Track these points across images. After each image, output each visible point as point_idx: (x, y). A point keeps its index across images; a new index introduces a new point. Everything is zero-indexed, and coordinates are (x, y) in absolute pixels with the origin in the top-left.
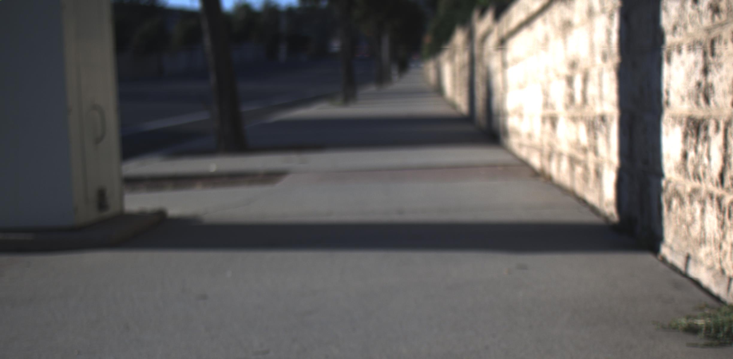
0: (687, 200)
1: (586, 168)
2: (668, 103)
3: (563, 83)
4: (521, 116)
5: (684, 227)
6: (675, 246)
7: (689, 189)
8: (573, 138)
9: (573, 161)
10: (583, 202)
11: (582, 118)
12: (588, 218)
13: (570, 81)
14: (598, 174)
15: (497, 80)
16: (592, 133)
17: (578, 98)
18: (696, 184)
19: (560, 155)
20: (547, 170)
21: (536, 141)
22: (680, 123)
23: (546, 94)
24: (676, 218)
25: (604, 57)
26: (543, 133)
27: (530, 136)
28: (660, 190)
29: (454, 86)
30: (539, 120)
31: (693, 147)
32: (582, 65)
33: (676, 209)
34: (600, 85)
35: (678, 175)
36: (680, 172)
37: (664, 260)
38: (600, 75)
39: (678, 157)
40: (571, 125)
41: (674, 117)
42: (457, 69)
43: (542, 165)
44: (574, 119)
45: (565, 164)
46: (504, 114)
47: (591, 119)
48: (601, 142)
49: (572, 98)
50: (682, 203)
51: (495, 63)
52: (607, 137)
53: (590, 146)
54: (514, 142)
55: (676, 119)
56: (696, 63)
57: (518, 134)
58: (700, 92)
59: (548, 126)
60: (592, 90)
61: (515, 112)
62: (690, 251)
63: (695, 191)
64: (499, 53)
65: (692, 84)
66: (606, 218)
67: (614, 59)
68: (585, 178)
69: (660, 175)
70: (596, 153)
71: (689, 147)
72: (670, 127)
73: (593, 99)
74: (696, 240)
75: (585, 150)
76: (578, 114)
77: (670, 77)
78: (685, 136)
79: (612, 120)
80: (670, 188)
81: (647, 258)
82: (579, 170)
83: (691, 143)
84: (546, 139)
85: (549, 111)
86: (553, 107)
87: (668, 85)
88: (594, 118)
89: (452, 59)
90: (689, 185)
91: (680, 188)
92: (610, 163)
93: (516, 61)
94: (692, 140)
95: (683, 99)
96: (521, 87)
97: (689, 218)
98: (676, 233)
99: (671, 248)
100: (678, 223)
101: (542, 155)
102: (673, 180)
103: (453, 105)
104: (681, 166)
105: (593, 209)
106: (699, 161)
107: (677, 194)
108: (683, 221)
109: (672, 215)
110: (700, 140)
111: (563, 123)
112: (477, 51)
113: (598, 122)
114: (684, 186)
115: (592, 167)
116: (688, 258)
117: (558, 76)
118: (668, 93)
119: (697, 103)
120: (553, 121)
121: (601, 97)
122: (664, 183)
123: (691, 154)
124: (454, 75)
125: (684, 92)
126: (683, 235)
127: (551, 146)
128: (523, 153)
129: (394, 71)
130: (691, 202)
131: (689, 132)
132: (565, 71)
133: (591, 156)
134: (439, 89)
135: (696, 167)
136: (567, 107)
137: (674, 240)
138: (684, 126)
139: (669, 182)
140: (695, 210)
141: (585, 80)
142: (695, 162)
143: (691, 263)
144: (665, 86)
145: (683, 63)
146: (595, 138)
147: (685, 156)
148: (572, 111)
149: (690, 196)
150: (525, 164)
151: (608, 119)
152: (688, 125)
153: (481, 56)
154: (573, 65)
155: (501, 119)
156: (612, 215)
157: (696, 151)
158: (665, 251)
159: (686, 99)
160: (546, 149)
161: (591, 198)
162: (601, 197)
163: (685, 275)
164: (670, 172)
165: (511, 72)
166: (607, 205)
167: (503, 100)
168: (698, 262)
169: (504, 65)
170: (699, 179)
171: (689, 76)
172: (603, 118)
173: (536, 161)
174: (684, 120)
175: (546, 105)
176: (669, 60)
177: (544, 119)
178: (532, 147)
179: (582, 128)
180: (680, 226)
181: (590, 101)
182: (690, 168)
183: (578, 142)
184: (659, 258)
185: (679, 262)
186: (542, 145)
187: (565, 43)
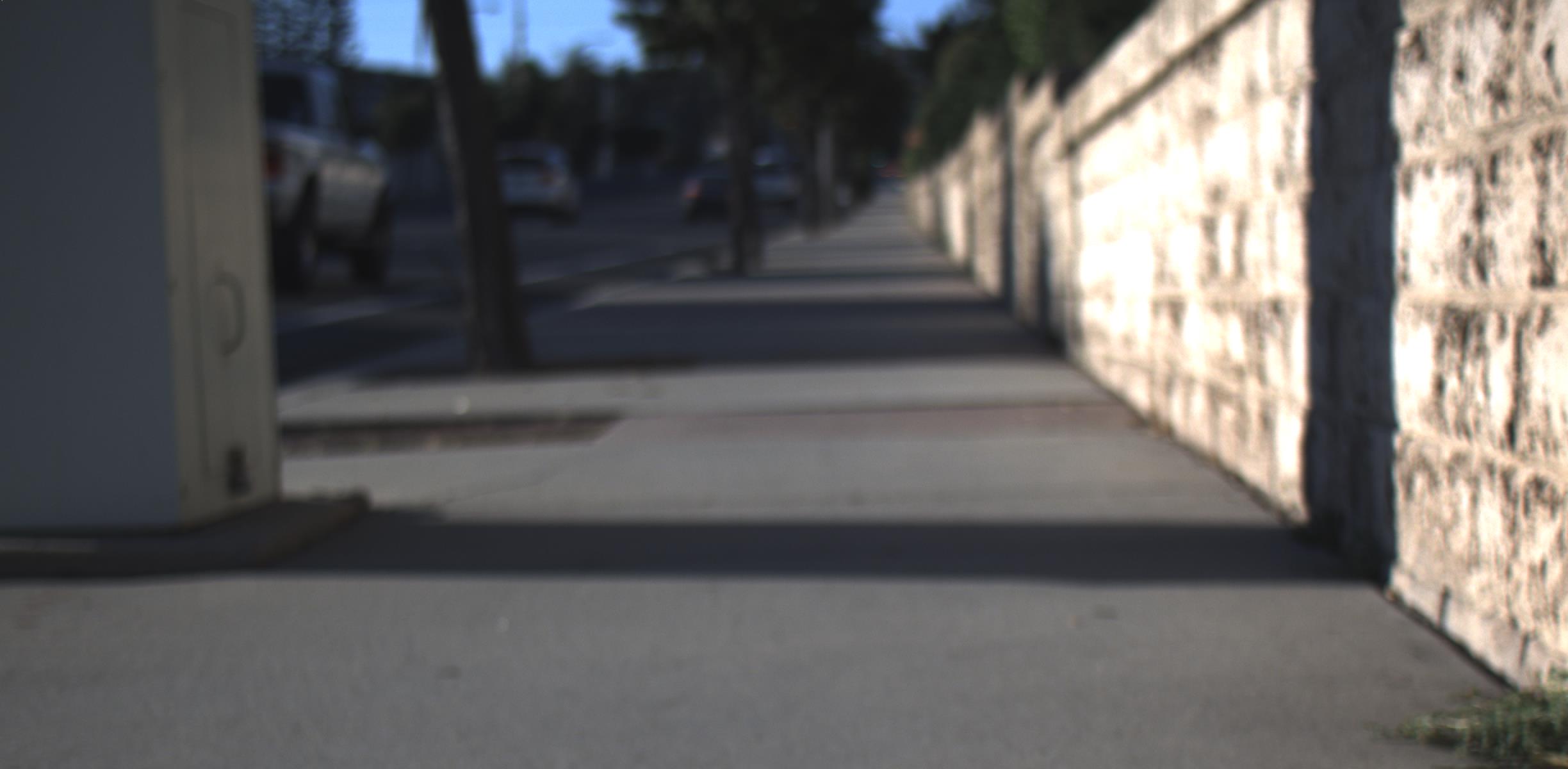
0: (1443, 476)
1: (1242, 410)
2: (1405, 278)
3: (1196, 233)
4: (1109, 298)
5: (1437, 532)
6: (1421, 572)
7: (1446, 454)
8: (1216, 348)
9: (1216, 395)
10: (1235, 479)
11: (1234, 305)
12: (1245, 513)
13: (1210, 227)
14: (1267, 423)
15: (1061, 223)
16: (1253, 337)
17: (1227, 264)
18: (1462, 444)
19: (1190, 381)
20: (1163, 414)
21: (1141, 351)
22: (1430, 317)
23: (1161, 254)
24: (1421, 513)
25: (1280, 180)
26: (1154, 335)
27: (1128, 341)
28: (1389, 456)
30: (1147, 308)
31: (1453, 366)
32: (1235, 195)
33: (1423, 495)
34: (1271, 238)
35: (1426, 425)
36: (1428, 419)
37: (1397, 601)
38: (1271, 216)
39: (1426, 389)
40: (1212, 318)
41: (1418, 307)
42: (976, 195)
43: (1153, 402)
44: (1218, 308)
45: (1199, 401)
46: (1075, 295)
47: (1253, 308)
48: (1272, 355)
49: (1213, 264)
50: (1433, 482)
51: (1055, 186)
52: (1285, 345)
53: (1250, 363)
54: (1094, 354)
55: (1422, 310)
56: (1460, 198)
57: (1103, 336)
58: (1467, 256)
59: (1165, 322)
60: (1254, 248)
61: (1097, 290)
62: (1449, 582)
63: (1459, 459)
64: (1064, 166)
65: (1454, 240)
66: (1283, 515)
67: (1300, 185)
68: (1241, 431)
69: (1391, 425)
70: (1262, 378)
71: (1446, 368)
72: (1409, 327)
73: (1257, 267)
74: (1461, 559)
75: (1239, 373)
76: (1226, 297)
77: (1410, 224)
78: (1440, 344)
79: (1294, 310)
80: (1411, 452)
81: (1362, 597)
82: (1228, 413)
83: (1450, 360)
84: (1161, 349)
85: (1168, 291)
86: (1174, 282)
87: (1406, 239)
88: (1258, 304)
89: (965, 175)
90: (1448, 446)
91: (1430, 453)
92: (1291, 400)
93: (1098, 184)
94: (1451, 354)
95: (1435, 271)
96: (1110, 238)
97: (1447, 514)
98: (1422, 544)
99: (1412, 576)
100: (1426, 525)
101: (1152, 382)
102: (1415, 436)
104: (1432, 408)
105: (1256, 495)
106: (1466, 398)
107: (1424, 464)
108: (1435, 519)
109: (1414, 508)
110: (1468, 355)
111: (1196, 315)
112: (1018, 160)
113: (1268, 315)
114: (1439, 450)
115: (1254, 408)
116: (1445, 595)
117: (1185, 216)
118: (1405, 257)
119: (1463, 278)
120: (1175, 309)
121: (1273, 264)
122: (1397, 442)
123: (1452, 383)
124: (969, 211)
125: (1437, 254)
126: (1434, 548)
127: (1172, 364)
128: (1114, 377)
130: (1452, 482)
131: (1448, 338)
132: (1200, 206)
133: (1252, 385)
134: (938, 238)
135: (1461, 409)
136: (1204, 282)
137: (1418, 560)
138: (1437, 325)
139: (1408, 440)
140: (1458, 495)
141: (1241, 226)
142: (1460, 399)
143: (1452, 606)
144: (1399, 242)
145: (1435, 196)
146: (1261, 347)
147: (1439, 386)
148: (1214, 290)
149: (1450, 469)
150: (1117, 400)
151: (1287, 307)
152: (1445, 324)
153: (1028, 171)
154: (1217, 195)
155: (1068, 305)
156: (1294, 508)
157: (1461, 377)
158: (1400, 581)
159: (1442, 269)
160: (1162, 368)
161: (1253, 472)
162: (1272, 471)
163: (1440, 632)
164: (1409, 419)
165: (1087, 204)
166: (1285, 488)
167: (1072, 265)
168: (1466, 604)
169: (1075, 191)
170: (1467, 433)
171: (1447, 223)
172: (1276, 307)
173: (1140, 394)
174: (1438, 312)
175: (1162, 276)
176: (1408, 188)
177: (1156, 306)
178: (1133, 365)
179: (1234, 325)
180: (1429, 532)
181: (1250, 271)
182: (1450, 411)
183: (1225, 356)
184: (1389, 596)
185: (1428, 604)
186: (1153, 361)
187: (1200, 152)
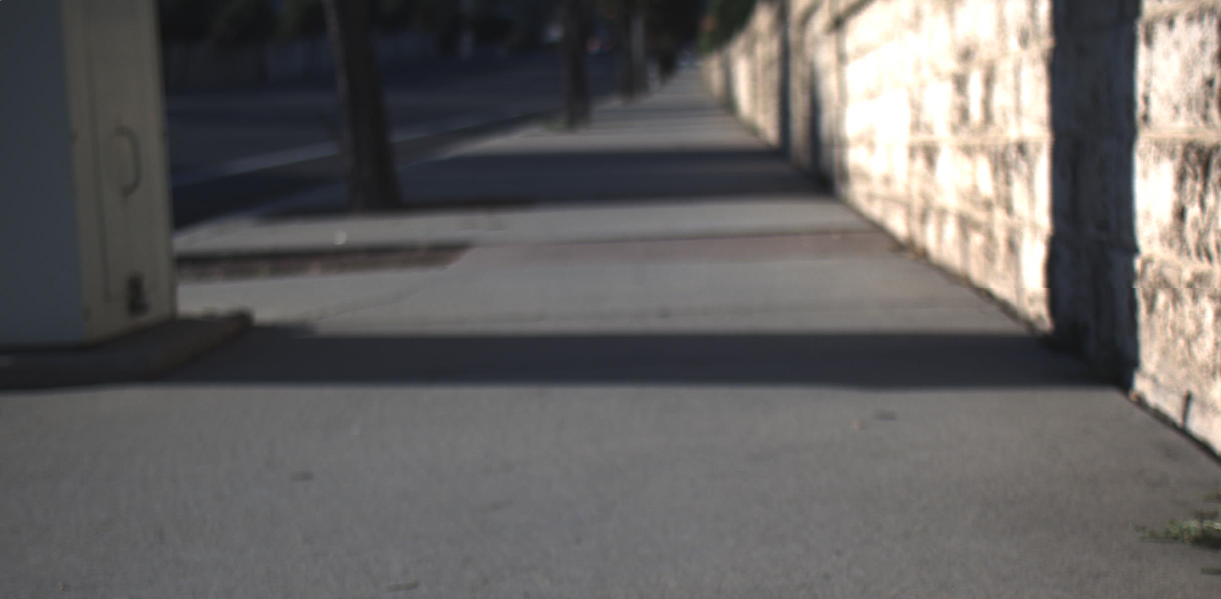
0: (1186, 294)
1: (990, 236)
2: (1146, 118)
3: (948, 87)
4: (871, 145)
5: (1181, 342)
6: (1162, 379)
7: (1187, 275)
8: (966, 184)
9: (965, 224)
10: (987, 295)
11: (982, 148)
12: (999, 325)
13: (960, 83)
14: (1012, 247)
15: (829, 85)
16: (1001, 174)
17: (976, 113)
18: (1203, 266)
19: (942, 213)
20: (919, 239)
21: (899, 188)
22: (1172, 155)
23: (916, 107)
24: (1165, 326)
25: (1024, 41)
26: (910, 174)
27: (887, 180)
28: (1130, 276)
29: (754, 97)
30: (905, 153)
31: (1197, 198)
32: (983, 54)
33: (1166, 308)
34: (1017, 89)
35: (1166, 248)
36: (1171, 245)
37: (1141, 402)
38: (1017, 71)
39: (1166, 216)
40: (963, 162)
41: (1158, 144)
42: (759, 67)
43: (909, 230)
44: (968, 151)
45: (951, 229)
46: (842, 144)
47: (1000, 149)
48: (1018, 189)
49: (964, 114)
50: (1176, 298)
51: (825, 56)
52: (1030, 181)
53: (998, 196)
54: (858, 191)
55: (1163, 147)
56: (1203, 44)
57: (866, 177)
58: (1211, 95)
59: (920, 163)
60: (1002, 98)
61: (861, 139)
62: (1195, 390)
63: (1199, 279)
64: (833, 38)
65: (1196, 81)
66: (1030, 324)
67: (1044, 43)
68: (989, 255)
69: (1133, 249)
70: (1009, 209)
71: (1188, 198)
72: (1151, 161)
73: (1004, 114)
74: (1204, 367)
75: (988, 205)
76: (975, 141)
77: (1151, 71)
78: (1181, 177)
79: (1038, 149)
80: (1151, 270)
81: (1111, 398)
82: (977, 239)
83: (1193, 190)
84: (916, 186)
85: (923, 137)
86: (929, 129)
87: (1148, 85)
88: (1006, 147)
89: (750, 51)
90: (1189, 268)
91: (1169, 273)
92: (1035, 227)
93: (861, 52)
94: (1193, 185)
95: (1176, 109)
96: (872, 96)
97: (1190, 327)
98: (1164, 353)
99: (1154, 380)
100: (1170, 334)
101: (909, 214)
102: (1156, 259)
103: (753, 129)
104: (1174, 233)
105: (1005, 308)
106: (1209, 224)
107: (1164, 283)
108: (1179, 332)
109: (1158, 322)
110: (1210, 185)
111: (947, 158)
112: (793, 36)
113: (1012, 155)
114: (1179, 270)
115: (1000, 235)
116: (1188, 399)
117: (938, 74)
118: (1146, 100)
119: (1205, 118)
120: (930, 154)
121: (1018, 111)
122: (1138, 264)
123: (1193, 211)
124: (754, 78)
125: (1178, 97)
126: (1179, 358)
127: (926, 199)
128: (875, 210)
129: (653, 73)
130: (1195, 298)
131: (1189, 170)
132: (952, 66)
133: (999, 215)
134: (728, 104)
135: (1202, 234)
136: (955, 129)
137: (1159, 367)
138: (1178, 160)
139: (1148, 261)
140: (1203, 312)
141: (988, 81)
142: (1201, 226)
143: (1194, 408)
144: (1140, 89)
145: (1177, 44)
146: (1008, 182)
147: (1181, 214)
148: (964, 137)
149: (1190, 285)
150: (878, 229)
151: (1031, 149)
152: (1185, 155)
153: (801, 44)
154: (966, 55)
155: (836, 151)
156: (1040, 318)
157: (1202, 205)
158: (1141, 385)
159: (1183, 110)
160: (917, 203)
161: (1002, 288)
162: (1019, 290)
163: (1184, 432)
164: (1150, 242)
165: (852, 70)
166: (1032, 301)
167: (840, 119)
168: (1207, 407)
169: (842, 58)
170: (1209, 257)
171: (1188, 68)
172: (1022, 148)
173: (898, 224)
174: (1179, 148)
175: (916, 126)
176: (1149, 41)
177: (912, 152)
178: (892, 200)
179: (983, 164)
180: (1174, 342)
181: (997, 118)
182: (1191, 236)
183: (975, 189)
184: (1132, 397)
185: (1171, 407)
186: (910, 196)
187: (951, 20)
